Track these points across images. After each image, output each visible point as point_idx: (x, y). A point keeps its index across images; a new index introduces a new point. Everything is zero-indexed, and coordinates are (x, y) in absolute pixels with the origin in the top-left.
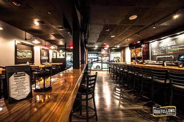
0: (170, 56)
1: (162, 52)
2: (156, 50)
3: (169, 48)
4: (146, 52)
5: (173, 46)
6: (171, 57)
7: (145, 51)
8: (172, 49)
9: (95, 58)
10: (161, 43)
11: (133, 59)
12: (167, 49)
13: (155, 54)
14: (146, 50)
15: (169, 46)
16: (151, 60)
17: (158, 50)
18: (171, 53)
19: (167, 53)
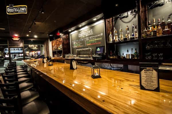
0: (88, 48)
1: (81, 43)
2: (76, 42)
3: (87, 39)
4: (67, 44)
5: (90, 36)
6: (90, 50)
7: (65, 43)
8: (90, 40)
9: (19, 53)
10: (80, 32)
11: (54, 53)
12: (86, 39)
13: (75, 47)
14: (66, 41)
15: (87, 37)
16: (72, 54)
17: (78, 42)
18: (89, 44)
19: (86, 45)
